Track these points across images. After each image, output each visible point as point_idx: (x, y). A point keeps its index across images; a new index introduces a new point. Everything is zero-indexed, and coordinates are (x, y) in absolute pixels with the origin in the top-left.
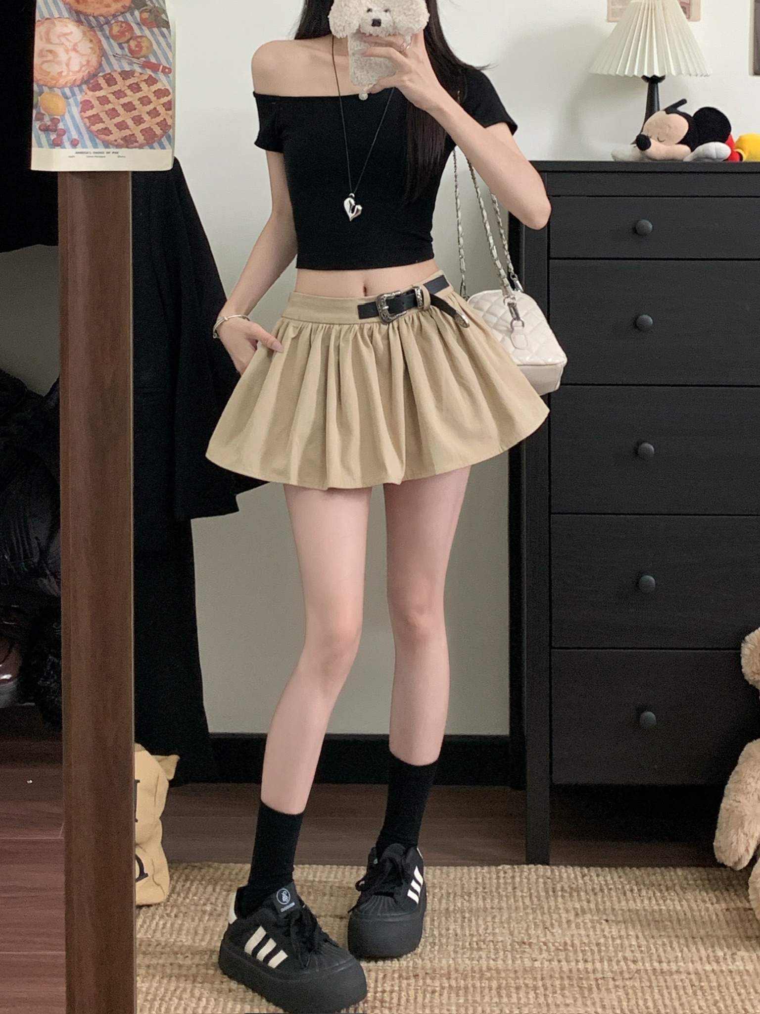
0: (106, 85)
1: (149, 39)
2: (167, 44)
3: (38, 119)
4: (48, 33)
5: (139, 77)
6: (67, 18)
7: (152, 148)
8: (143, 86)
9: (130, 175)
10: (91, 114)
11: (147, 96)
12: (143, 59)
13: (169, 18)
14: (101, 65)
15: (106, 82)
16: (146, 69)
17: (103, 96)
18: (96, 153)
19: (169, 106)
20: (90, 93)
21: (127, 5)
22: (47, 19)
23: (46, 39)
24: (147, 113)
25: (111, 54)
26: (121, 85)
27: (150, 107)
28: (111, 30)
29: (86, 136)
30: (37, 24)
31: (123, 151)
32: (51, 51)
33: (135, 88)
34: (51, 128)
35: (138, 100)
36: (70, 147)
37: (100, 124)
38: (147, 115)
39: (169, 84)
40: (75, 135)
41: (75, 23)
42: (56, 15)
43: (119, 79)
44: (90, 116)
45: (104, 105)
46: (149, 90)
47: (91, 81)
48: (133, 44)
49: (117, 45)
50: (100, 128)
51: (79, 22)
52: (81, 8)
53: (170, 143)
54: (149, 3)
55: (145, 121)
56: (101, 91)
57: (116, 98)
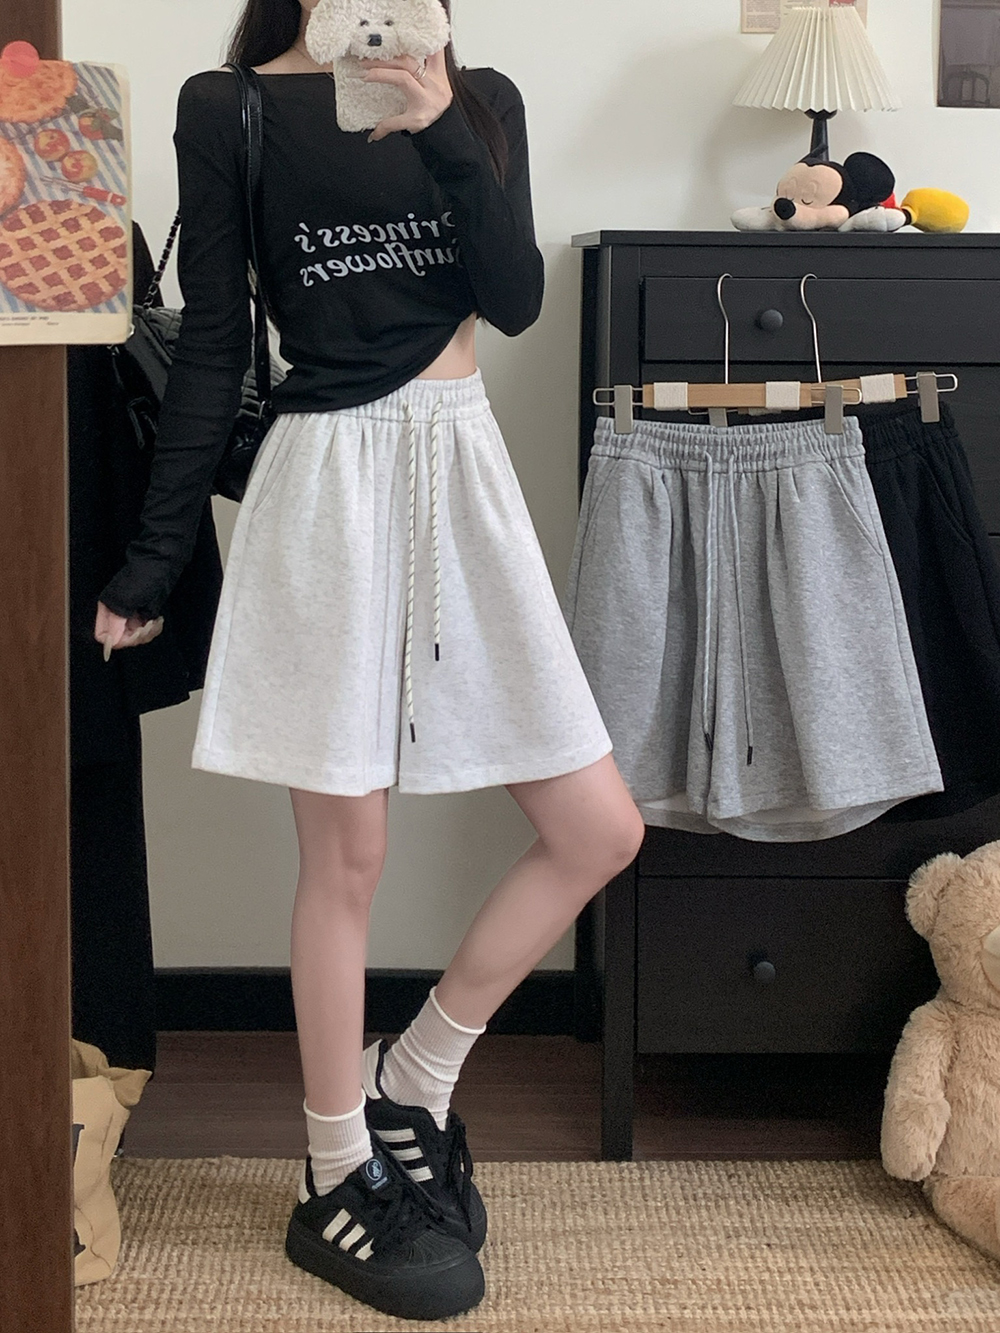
0: (30, 221)
1: (92, 157)
2: (118, 163)
5: (78, 210)
7: (100, 312)
8: (84, 222)
9: (65, 350)
10: (9, 264)
11: (89, 238)
12: (85, 184)
13: (124, 123)
14: (21, 193)
15: (30, 217)
16: (89, 199)
17: (28, 238)
18: (17, 319)
19: (123, 251)
20: (6, 234)
21: (60, 107)
24: (91, 261)
25: (38, 176)
26: (52, 221)
27: (95, 253)
28: (36, 143)
31: (54, 316)
33: (73, 225)
35: (77, 243)
37: (22, 277)
38: (90, 264)
39: (122, 219)
43: (48, 212)
44: (7, 267)
45: (27, 250)
46: (93, 229)
47: (8, 217)
48: (68, 162)
49: (46, 166)
50: (21, 284)
53: (124, 305)
54: (92, 106)
55: (87, 273)
56: (23, 230)
57: (45, 240)
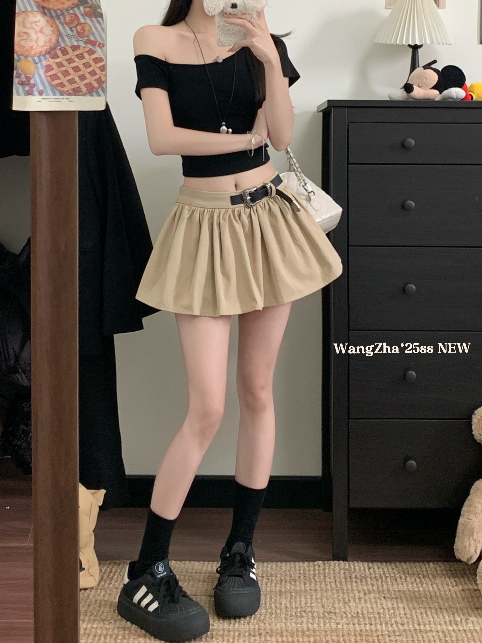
0: (62, 54)
1: (90, 25)
2: (101, 28)
3: (17, 77)
4: (23, 22)
5: (83, 49)
6: (36, 11)
7: (92, 96)
8: (86, 55)
9: (77, 112)
10: (52, 74)
11: (88, 62)
12: (86, 38)
13: (103, 11)
14: (58, 42)
16: (88, 44)
17: (61, 62)
18: (55, 99)
19: (103, 68)
20: (51, 60)
21: (75, 3)
22: (24, 12)
23: (23, 25)
25: (65, 34)
26: (72, 54)
27: (90, 69)
28: (65, 18)
29: (48, 88)
30: (16, 15)
31: (73, 98)
32: (25, 33)
33: (81, 57)
34: (26, 83)
35: (83, 64)
36: (38, 95)
37: (58, 80)
38: (88, 74)
39: (103, 55)
40: (41, 87)
41: (42, 15)
42: (29, 9)
43: (70, 50)
44: (51, 75)
45: (60, 68)
46: (90, 59)
47: (51, 52)
48: (79, 28)
49: (69, 29)
50: (58, 83)
51: (44, 14)
52: (45, 5)
53: (104, 93)
54: (89, 1)
55: (87, 78)
56: (59, 59)
57: (68, 63)
